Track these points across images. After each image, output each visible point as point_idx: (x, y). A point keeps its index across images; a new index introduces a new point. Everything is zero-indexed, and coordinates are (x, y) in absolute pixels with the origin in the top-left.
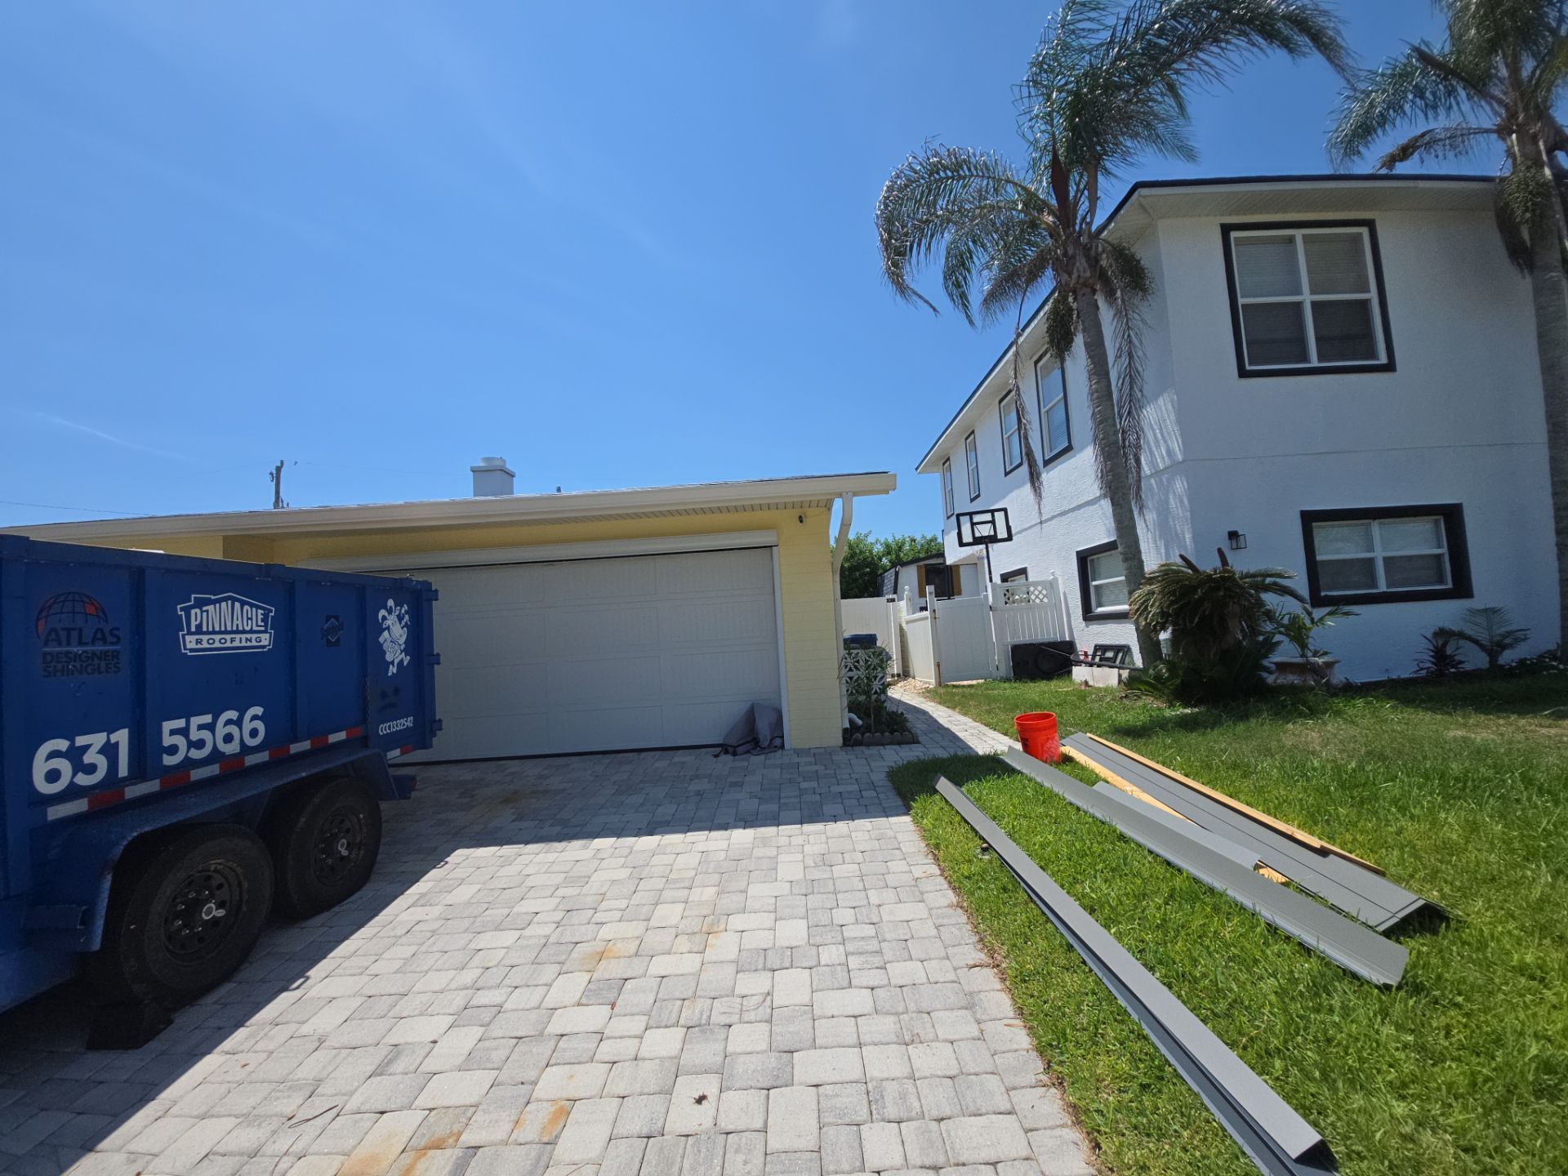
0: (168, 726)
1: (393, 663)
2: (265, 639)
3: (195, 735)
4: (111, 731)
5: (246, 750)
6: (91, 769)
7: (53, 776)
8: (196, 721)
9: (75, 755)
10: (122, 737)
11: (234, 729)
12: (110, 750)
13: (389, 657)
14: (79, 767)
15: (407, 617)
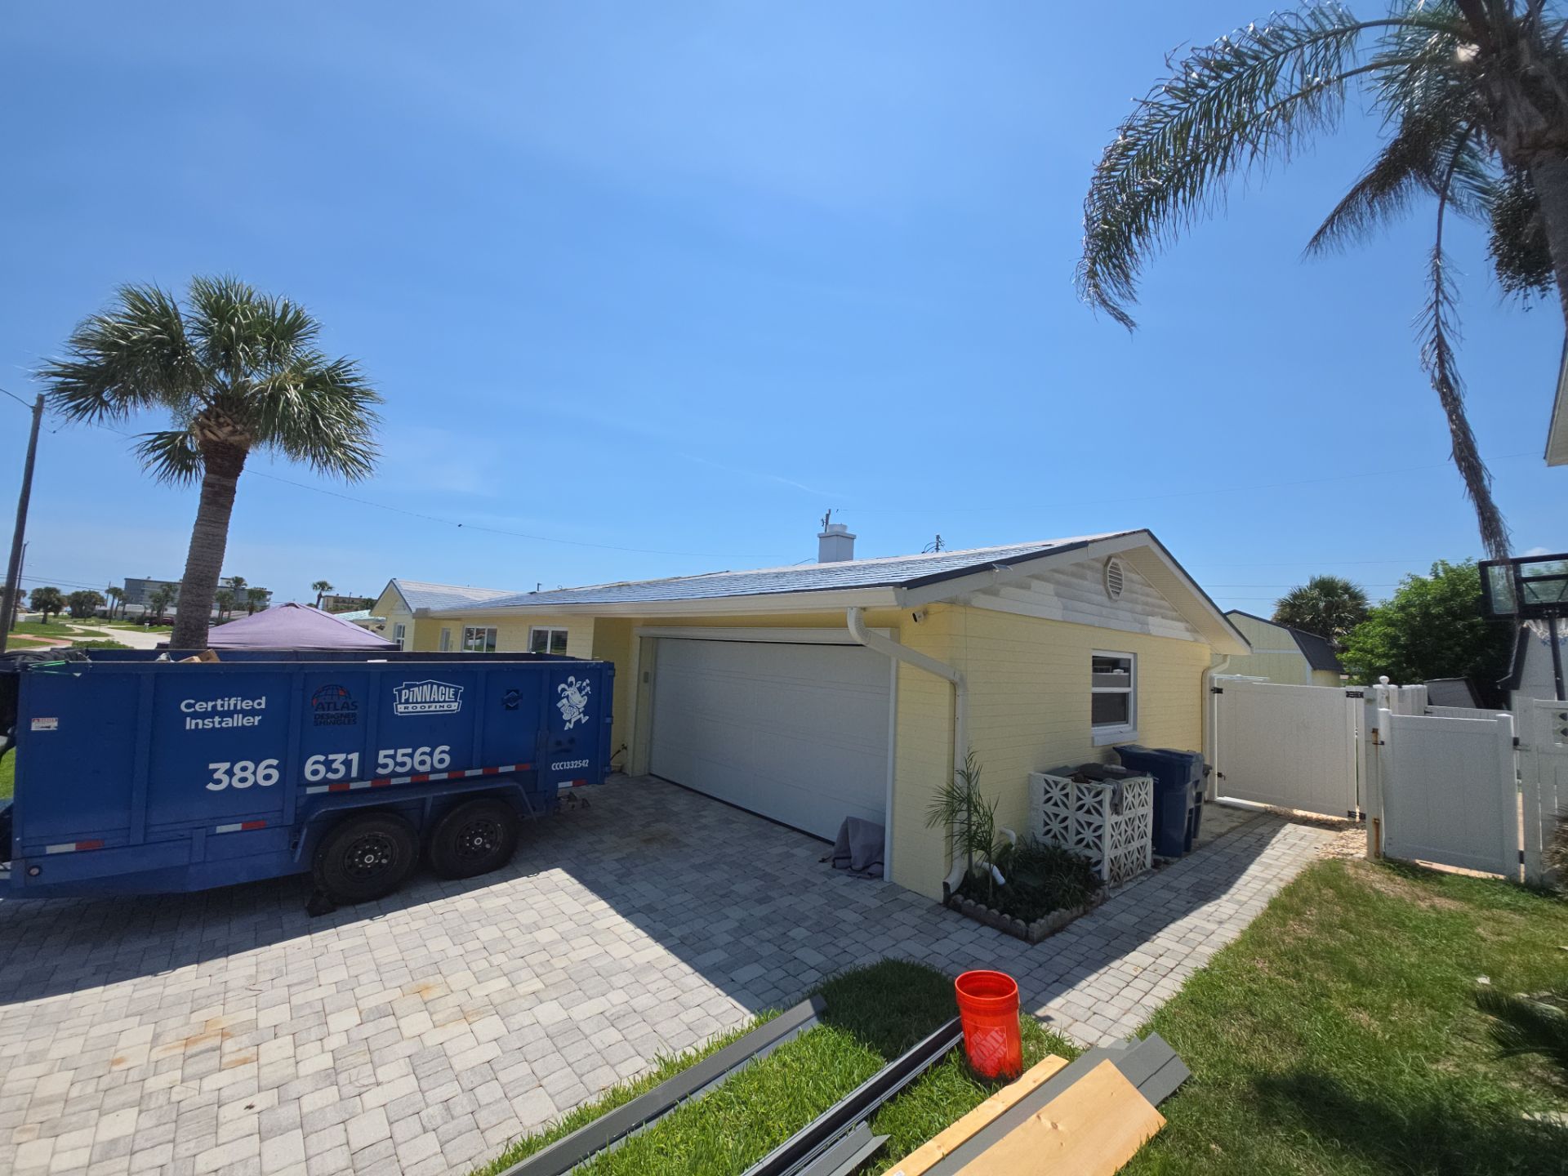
0: (382, 753)
1: (570, 721)
2: (455, 706)
3: (399, 759)
4: (348, 753)
5: (434, 770)
6: (336, 771)
7: (315, 772)
8: (401, 751)
9: (328, 764)
10: (355, 757)
11: (427, 758)
12: (347, 763)
13: (565, 717)
14: (329, 769)
15: (588, 688)
